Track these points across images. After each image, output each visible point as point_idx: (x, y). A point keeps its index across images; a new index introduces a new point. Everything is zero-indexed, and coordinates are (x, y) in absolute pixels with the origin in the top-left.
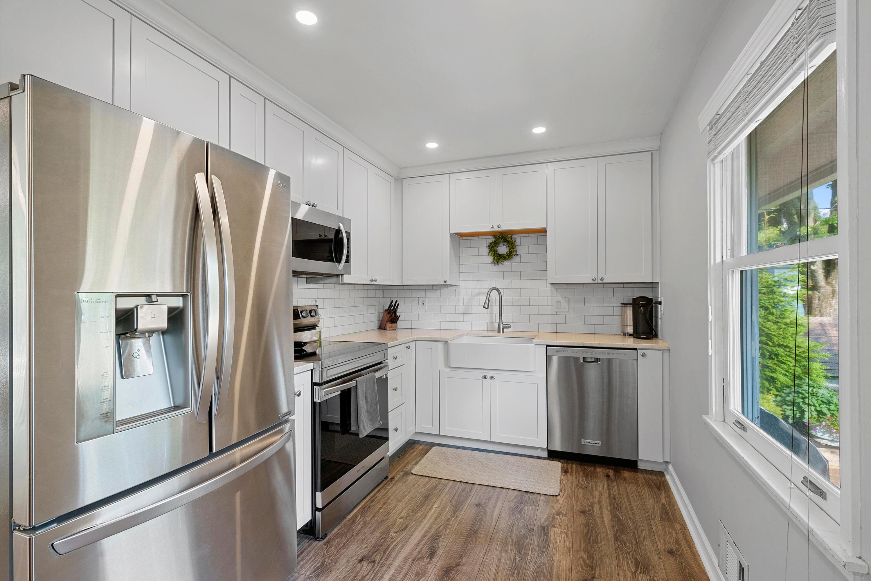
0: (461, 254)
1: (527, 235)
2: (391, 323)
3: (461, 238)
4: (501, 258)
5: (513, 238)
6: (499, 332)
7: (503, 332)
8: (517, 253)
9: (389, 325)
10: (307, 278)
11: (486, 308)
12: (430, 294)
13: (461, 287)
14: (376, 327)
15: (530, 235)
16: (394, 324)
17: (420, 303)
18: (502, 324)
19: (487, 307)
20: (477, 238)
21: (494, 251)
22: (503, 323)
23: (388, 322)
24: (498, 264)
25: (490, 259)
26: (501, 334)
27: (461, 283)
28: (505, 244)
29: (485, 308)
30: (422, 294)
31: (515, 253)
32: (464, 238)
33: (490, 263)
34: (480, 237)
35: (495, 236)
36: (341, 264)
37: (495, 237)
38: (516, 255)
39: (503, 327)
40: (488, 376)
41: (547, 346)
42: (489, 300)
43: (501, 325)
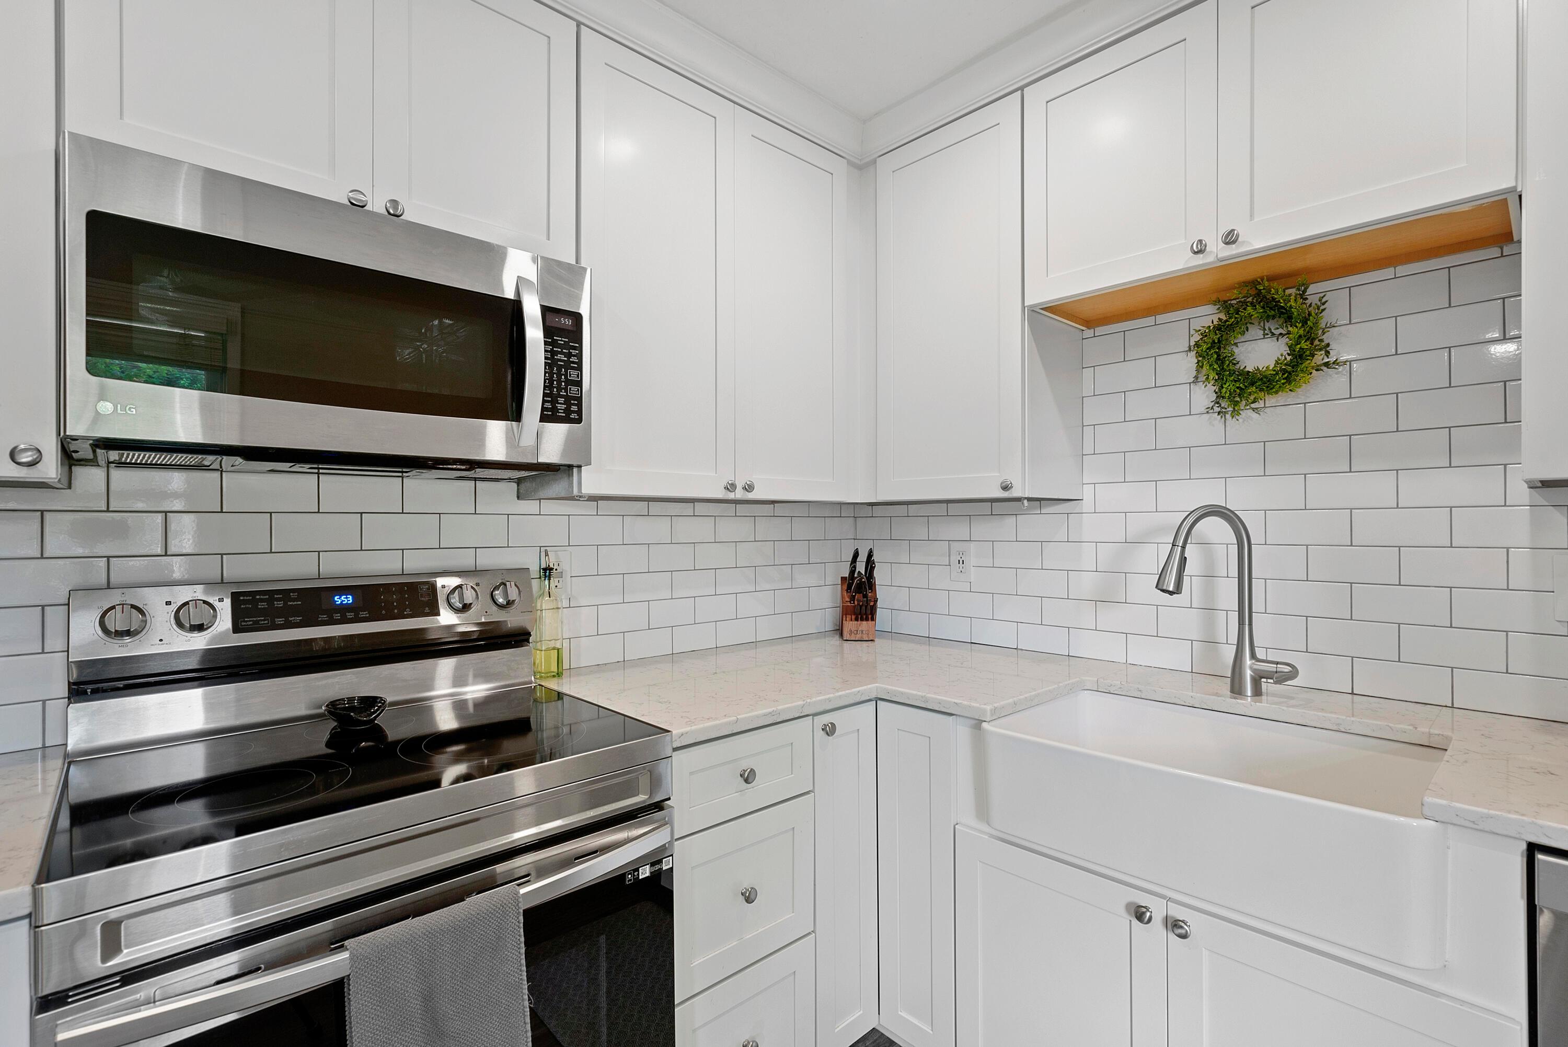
0: (1087, 390)
1: (1388, 272)
2: (857, 620)
3: (1089, 333)
4: (1252, 384)
5: (1313, 300)
6: (1237, 690)
7: (1257, 692)
8: (1332, 359)
9: (850, 625)
10: (519, 481)
11: (1171, 593)
12: (984, 529)
13: (1087, 505)
14: (829, 626)
15: (1402, 270)
16: (864, 623)
17: (955, 558)
18: (1253, 656)
19: (1171, 589)
20: (1150, 320)
21: (1220, 360)
22: (1260, 654)
23: (849, 617)
24: (1235, 413)
25: (1204, 394)
26: (1247, 703)
27: (1087, 493)
28: (1271, 325)
29: (1163, 591)
30: (959, 530)
31: (1319, 358)
32: (1100, 330)
33: (1203, 410)
34: (1161, 318)
35: (1225, 302)
36: (521, 423)
37: (1225, 305)
38: (1327, 365)
39: (1254, 670)
40: (1158, 910)
41: (1533, 849)
42: (1183, 560)
43: (1248, 662)
